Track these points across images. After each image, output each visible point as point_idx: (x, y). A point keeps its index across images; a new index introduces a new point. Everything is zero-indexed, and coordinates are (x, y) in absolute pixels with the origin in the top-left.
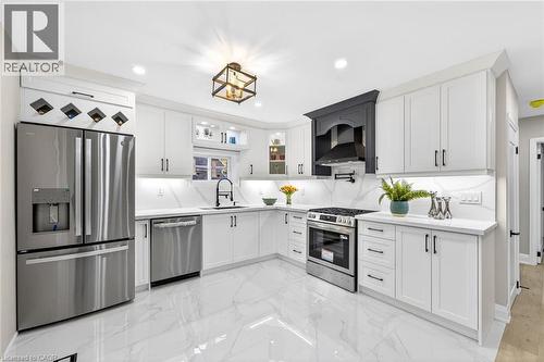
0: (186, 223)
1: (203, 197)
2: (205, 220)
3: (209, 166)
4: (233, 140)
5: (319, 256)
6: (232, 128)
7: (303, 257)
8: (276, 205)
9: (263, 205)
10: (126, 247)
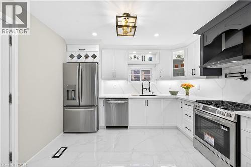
0: (119, 102)
1: (135, 89)
2: (130, 101)
3: (140, 74)
4: (150, 59)
5: (203, 137)
6: (150, 53)
7: (192, 134)
8: (178, 96)
9: (169, 95)
10: (92, 109)
